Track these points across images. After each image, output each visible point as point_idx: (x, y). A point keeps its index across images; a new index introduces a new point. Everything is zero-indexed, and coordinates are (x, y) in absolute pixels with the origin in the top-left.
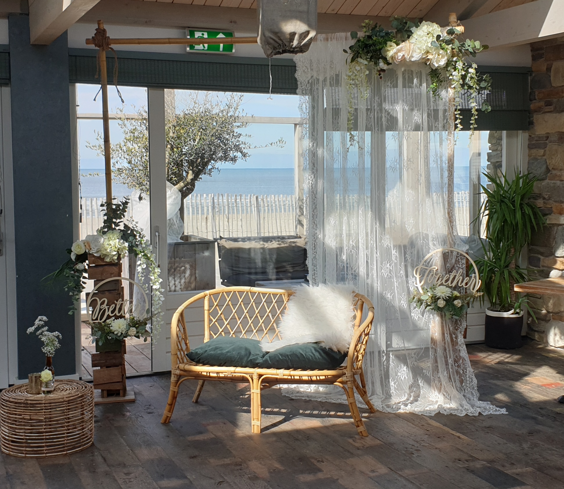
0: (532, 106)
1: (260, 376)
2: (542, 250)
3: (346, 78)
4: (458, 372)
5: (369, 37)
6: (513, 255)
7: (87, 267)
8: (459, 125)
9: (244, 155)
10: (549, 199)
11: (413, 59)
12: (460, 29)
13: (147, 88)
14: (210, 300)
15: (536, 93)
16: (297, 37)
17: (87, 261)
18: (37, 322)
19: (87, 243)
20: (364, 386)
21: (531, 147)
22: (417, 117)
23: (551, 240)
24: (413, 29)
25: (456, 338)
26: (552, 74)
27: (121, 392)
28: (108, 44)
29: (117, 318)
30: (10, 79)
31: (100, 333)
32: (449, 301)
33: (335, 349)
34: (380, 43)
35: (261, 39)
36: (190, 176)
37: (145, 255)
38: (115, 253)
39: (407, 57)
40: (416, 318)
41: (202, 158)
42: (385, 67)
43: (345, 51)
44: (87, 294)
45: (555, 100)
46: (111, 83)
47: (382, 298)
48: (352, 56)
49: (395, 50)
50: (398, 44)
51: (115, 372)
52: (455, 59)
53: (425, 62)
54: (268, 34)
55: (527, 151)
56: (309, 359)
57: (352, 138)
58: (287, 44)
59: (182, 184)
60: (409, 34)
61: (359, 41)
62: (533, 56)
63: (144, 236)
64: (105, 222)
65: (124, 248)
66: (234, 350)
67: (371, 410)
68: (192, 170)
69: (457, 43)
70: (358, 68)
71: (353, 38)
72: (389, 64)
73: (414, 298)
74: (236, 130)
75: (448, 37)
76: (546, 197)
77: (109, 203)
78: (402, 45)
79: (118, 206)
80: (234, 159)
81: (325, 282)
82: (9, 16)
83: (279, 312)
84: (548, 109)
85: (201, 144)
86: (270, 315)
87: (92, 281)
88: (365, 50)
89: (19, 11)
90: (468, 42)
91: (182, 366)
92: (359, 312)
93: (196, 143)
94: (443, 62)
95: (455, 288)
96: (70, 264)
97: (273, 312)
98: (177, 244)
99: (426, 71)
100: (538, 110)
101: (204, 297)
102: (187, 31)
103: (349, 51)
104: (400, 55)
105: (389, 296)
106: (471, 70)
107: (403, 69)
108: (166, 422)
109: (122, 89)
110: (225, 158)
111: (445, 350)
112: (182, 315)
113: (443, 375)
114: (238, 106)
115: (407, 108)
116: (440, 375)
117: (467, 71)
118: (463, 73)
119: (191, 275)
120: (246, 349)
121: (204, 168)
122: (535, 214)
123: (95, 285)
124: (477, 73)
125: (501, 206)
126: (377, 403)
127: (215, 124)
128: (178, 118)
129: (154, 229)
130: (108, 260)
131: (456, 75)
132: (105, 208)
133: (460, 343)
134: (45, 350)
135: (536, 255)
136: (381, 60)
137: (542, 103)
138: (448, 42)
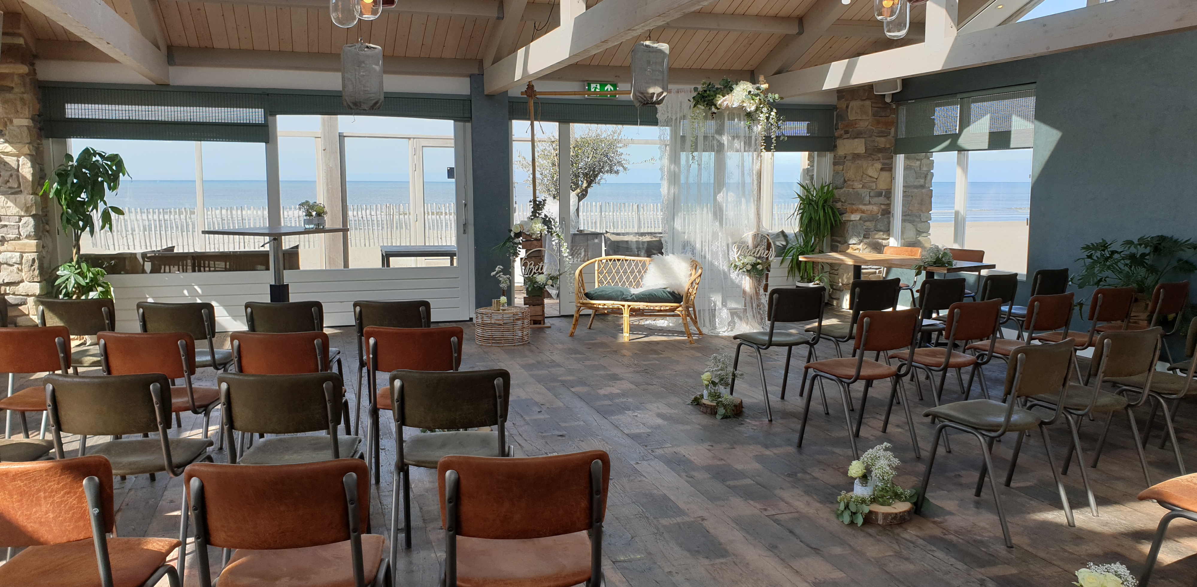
0: (837, 134)
1: (629, 306)
2: (839, 239)
3: (690, 118)
4: (759, 313)
5: (705, 91)
6: (818, 243)
7: (521, 242)
8: (763, 150)
9: (625, 169)
10: (845, 202)
11: (734, 106)
12: (765, 86)
13: (558, 123)
14: (599, 264)
15: (840, 124)
16: (655, 95)
17: (521, 238)
18: (497, 269)
19: (521, 225)
20: (696, 318)
21: (835, 164)
22: (737, 144)
23: (845, 232)
24: (734, 86)
25: (759, 290)
26: (849, 110)
27: (542, 322)
28: (535, 95)
29: (540, 274)
30: (471, 118)
31: (529, 283)
32: (754, 265)
33: (676, 292)
34: (712, 96)
35: (633, 95)
36: (585, 185)
37: (557, 234)
38: (539, 232)
39: (730, 105)
40: (734, 278)
41: (594, 171)
42: (716, 111)
43: (689, 100)
44: (521, 259)
45: (851, 130)
46: (536, 119)
47: (712, 264)
48: (694, 103)
49: (722, 100)
50: (724, 96)
51: (538, 308)
52: (761, 106)
53: (741, 108)
54: (638, 94)
55: (832, 166)
56: (659, 297)
57: (693, 157)
58: (649, 100)
59: (578, 190)
60: (731, 90)
61: (699, 93)
62: (838, 97)
63: (556, 222)
64: (532, 212)
65: (545, 229)
66: (613, 292)
67: (701, 333)
68: (586, 180)
69: (762, 95)
70: (698, 111)
71: (695, 91)
72: (718, 109)
73: (732, 264)
74: (619, 150)
75: (757, 92)
76: (843, 200)
77: (535, 201)
78: (727, 97)
79: (540, 202)
80: (617, 172)
81: (673, 254)
82: (471, 76)
83: (643, 272)
84: (846, 136)
85: (593, 161)
86: (637, 274)
87: (524, 250)
88: (703, 100)
89: (477, 73)
90: (770, 95)
91: (581, 301)
92: (694, 270)
93: (589, 160)
94: (753, 108)
95: (759, 258)
96: (510, 239)
97: (639, 272)
98: (575, 235)
99: (743, 114)
100: (840, 137)
101: (595, 262)
102: (586, 83)
103: (692, 100)
104: (725, 103)
105: (716, 263)
106: (772, 113)
107: (727, 112)
108: (572, 335)
109: (542, 123)
110: (611, 171)
111: (752, 299)
112: (581, 271)
113: (749, 314)
114: (620, 132)
115: (730, 138)
116: (748, 314)
117: (770, 114)
118: (767, 115)
119: (585, 256)
120: (621, 292)
121: (595, 179)
122: (834, 213)
123: (526, 253)
124: (776, 115)
125: (809, 207)
126: (705, 331)
127: (603, 145)
128: (577, 142)
129: (562, 219)
130: (534, 237)
131: (762, 117)
132: (532, 203)
133: (761, 294)
134: (501, 286)
135: (836, 243)
136: (713, 106)
137: (843, 132)
138: (757, 95)
